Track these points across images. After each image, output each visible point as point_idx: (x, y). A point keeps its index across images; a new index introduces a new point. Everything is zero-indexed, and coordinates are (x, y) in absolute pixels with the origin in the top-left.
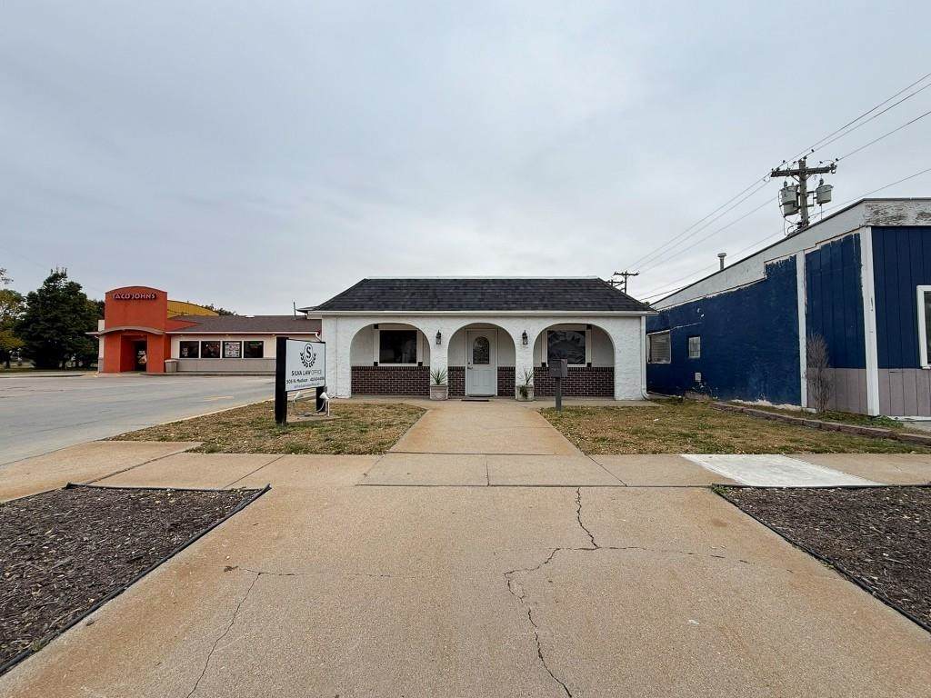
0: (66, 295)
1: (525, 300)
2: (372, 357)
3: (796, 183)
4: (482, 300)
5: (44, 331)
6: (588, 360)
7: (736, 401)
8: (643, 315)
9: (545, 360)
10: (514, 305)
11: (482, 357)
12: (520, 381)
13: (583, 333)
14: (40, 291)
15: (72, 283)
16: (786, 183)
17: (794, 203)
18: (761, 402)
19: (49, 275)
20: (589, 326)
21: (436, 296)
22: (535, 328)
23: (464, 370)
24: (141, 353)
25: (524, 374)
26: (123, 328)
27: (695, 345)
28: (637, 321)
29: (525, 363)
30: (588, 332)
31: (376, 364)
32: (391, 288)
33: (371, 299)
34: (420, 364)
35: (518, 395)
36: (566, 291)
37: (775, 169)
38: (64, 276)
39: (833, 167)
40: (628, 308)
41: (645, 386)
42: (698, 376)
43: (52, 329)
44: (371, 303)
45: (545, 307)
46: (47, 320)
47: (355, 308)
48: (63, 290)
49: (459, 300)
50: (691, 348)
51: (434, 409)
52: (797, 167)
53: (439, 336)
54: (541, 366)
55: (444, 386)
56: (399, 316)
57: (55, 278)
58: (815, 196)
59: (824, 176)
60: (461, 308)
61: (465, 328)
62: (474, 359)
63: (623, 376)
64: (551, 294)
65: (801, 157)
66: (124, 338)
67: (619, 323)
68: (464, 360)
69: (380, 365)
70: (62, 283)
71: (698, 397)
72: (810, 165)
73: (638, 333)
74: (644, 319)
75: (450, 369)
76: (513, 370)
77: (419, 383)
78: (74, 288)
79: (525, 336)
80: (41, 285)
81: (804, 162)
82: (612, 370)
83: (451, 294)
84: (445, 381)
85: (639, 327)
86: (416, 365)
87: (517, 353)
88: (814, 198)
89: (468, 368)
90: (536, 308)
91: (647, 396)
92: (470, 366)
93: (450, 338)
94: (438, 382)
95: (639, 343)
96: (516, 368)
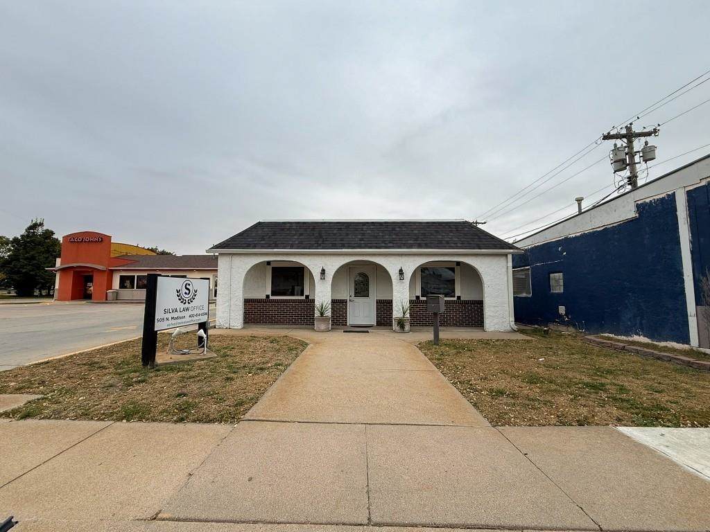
0: (43, 239)
1: (400, 239)
2: (264, 290)
3: (624, 145)
4: (361, 240)
5: (22, 267)
6: (458, 293)
7: (606, 335)
8: (510, 253)
9: (419, 293)
10: (391, 245)
11: (362, 290)
12: (397, 313)
13: (452, 270)
14: (22, 236)
15: (47, 230)
16: (615, 145)
17: (623, 161)
18: (636, 338)
19: (29, 224)
20: (458, 263)
21: (321, 236)
22: (411, 264)
23: (346, 302)
24: (89, 284)
25: (401, 308)
26: (75, 265)
27: (557, 281)
28: (503, 260)
29: (402, 296)
30: (457, 269)
31: (268, 296)
32: (283, 230)
33: (263, 239)
34: (308, 297)
35: (395, 326)
36: (437, 232)
37: (606, 133)
38: (41, 224)
39: (655, 131)
40: (495, 247)
41: (512, 319)
42: (562, 310)
43: (29, 265)
44: (263, 242)
45: (420, 246)
46: (26, 259)
47: (248, 246)
48: (40, 235)
49: (342, 240)
50: (552, 283)
51: (317, 343)
52: (624, 132)
53: (323, 272)
54: (415, 299)
55: (327, 319)
56: (287, 254)
57: (35, 226)
58: (641, 155)
59: (648, 138)
60: (343, 246)
61: (347, 264)
62: (356, 293)
63: (492, 309)
64: (424, 234)
65: (628, 124)
66: (74, 272)
67: (487, 260)
68: (346, 293)
69: (271, 298)
70: (40, 230)
71: (563, 329)
72: (636, 129)
73: (505, 270)
74: (510, 257)
75: (333, 302)
76: (390, 302)
77: (304, 315)
78: (49, 234)
79: (401, 272)
80: (23, 232)
81: (630, 128)
82: (481, 303)
83: (335, 234)
84: (328, 313)
85: (505, 264)
86: (304, 298)
87: (394, 288)
88: (640, 157)
89: (350, 301)
90: (411, 247)
91: (515, 327)
92: (352, 298)
93: (333, 274)
94: (322, 314)
95: (506, 279)
96: (393, 301)
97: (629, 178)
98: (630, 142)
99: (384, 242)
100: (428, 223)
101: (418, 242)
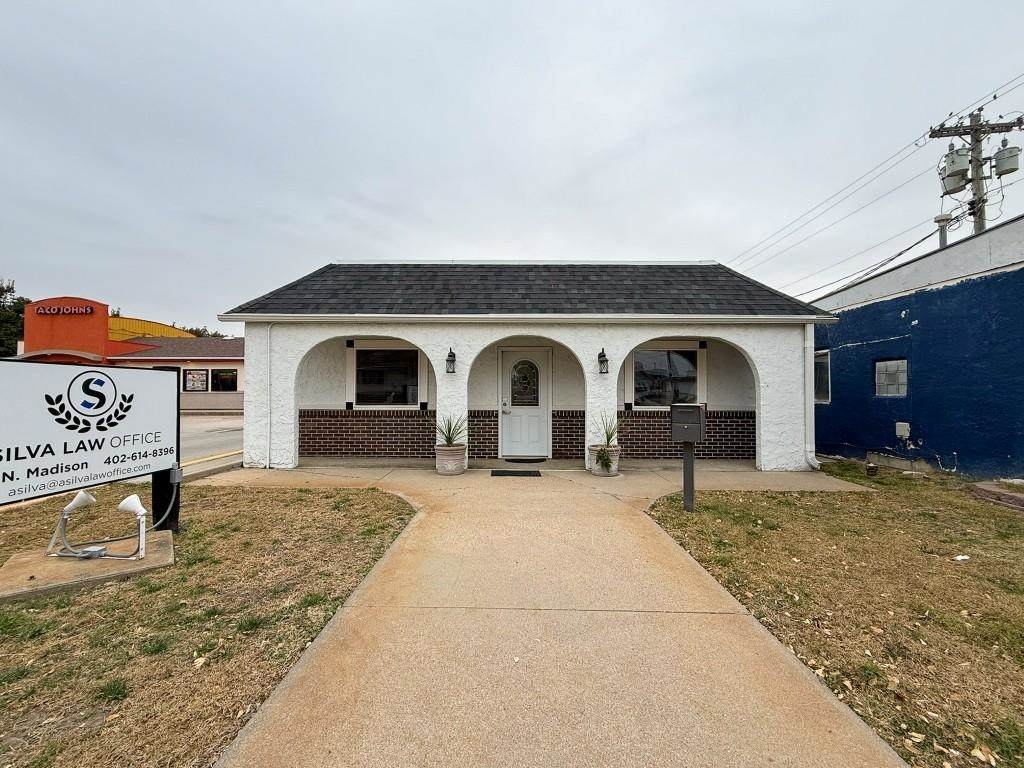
0: (11, 313)
1: (600, 296)
2: (341, 393)
4: (525, 296)
6: (701, 398)
8: (810, 321)
9: (630, 398)
10: (584, 306)
11: (525, 392)
12: (594, 438)
13: (691, 356)
15: (21, 298)
16: (952, 146)
17: (963, 174)
20: (704, 343)
21: (447, 290)
22: (621, 344)
23: (497, 415)
25: (600, 426)
26: (48, 352)
27: (892, 376)
28: (796, 335)
29: (603, 404)
30: (702, 356)
31: (349, 405)
32: (373, 278)
33: (334, 295)
34: (424, 406)
35: (590, 461)
36: (668, 283)
37: (936, 126)
38: (10, 290)
40: (781, 310)
41: (811, 447)
42: (903, 429)
45: (638, 309)
48: (10, 307)
49: (488, 296)
50: (880, 379)
51: (434, 508)
52: (967, 122)
53: (451, 359)
54: (625, 409)
55: (459, 450)
58: (994, 163)
60: (490, 309)
61: (497, 344)
62: (513, 398)
63: (773, 428)
64: (644, 287)
65: (974, 109)
67: (767, 335)
68: (495, 398)
69: (356, 408)
70: (9, 299)
71: (904, 465)
73: (801, 354)
74: (810, 330)
75: (473, 415)
76: (581, 415)
77: (419, 439)
79: (602, 359)
82: (750, 417)
83: (475, 287)
84: (462, 438)
85: (800, 344)
86: (417, 407)
87: (588, 388)
88: (992, 167)
89: (503, 412)
90: (620, 309)
91: (816, 463)
92: (506, 408)
93: (471, 362)
94: (449, 440)
95: (801, 371)
96: (587, 415)
97: (972, 204)
98: (977, 141)
99: (569, 300)
100: (650, 267)
101: (635, 301)
